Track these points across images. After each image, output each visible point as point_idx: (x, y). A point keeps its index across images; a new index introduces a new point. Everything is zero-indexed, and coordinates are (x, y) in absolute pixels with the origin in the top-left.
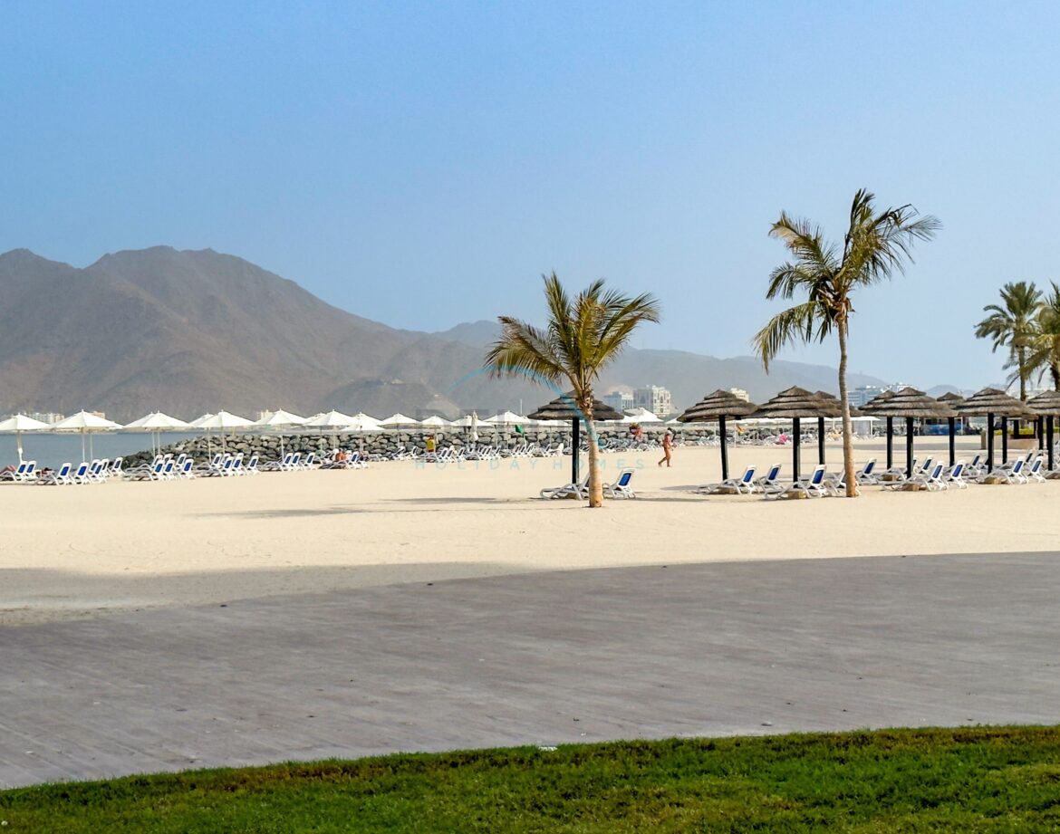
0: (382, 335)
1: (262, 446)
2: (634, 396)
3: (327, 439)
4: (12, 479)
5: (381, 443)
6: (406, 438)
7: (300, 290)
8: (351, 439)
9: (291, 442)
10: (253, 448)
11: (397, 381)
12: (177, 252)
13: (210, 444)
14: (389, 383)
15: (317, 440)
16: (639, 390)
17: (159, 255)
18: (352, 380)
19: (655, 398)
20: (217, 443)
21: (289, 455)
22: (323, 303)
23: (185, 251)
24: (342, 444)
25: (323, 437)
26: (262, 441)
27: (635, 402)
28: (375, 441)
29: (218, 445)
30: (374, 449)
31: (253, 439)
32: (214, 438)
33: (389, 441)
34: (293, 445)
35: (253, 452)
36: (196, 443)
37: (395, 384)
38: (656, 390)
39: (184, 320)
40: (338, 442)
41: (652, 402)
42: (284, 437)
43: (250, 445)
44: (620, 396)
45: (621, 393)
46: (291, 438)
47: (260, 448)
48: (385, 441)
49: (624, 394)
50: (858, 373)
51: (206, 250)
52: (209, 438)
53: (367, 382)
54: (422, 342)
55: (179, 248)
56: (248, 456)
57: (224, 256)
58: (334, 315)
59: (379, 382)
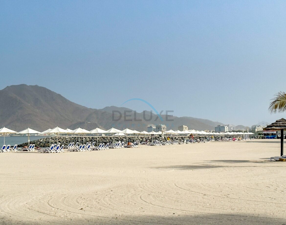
0: (85, 110)
1: (66, 140)
2: (156, 127)
3: (86, 138)
4: (27, 151)
5: (102, 140)
6: (109, 138)
7: (62, 97)
8: (93, 138)
9: (75, 139)
10: (63, 141)
11: (89, 122)
12: (28, 86)
13: (50, 139)
14: (87, 123)
15: (83, 139)
16: (158, 126)
17: (22, 86)
18: (76, 122)
19: (162, 128)
20: (53, 139)
21: (70, 143)
22: (69, 100)
23: (30, 86)
24: (90, 140)
25: (84, 138)
26: (66, 139)
27: (156, 129)
28: (100, 139)
29: (53, 140)
30: (100, 141)
31: (63, 138)
32: (52, 138)
33: (104, 139)
34: (75, 140)
35: (63, 142)
36: (46, 139)
37: (89, 123)
38: (162, 126)
39: (29, 105)
40: (89, 139)
41: (161, 129)
42: (72, 137)
43: (62, 140)
44: (152, 127)
45: (152, 126)
46: (75, 138)
47: (66, 141)
48: (103, 139)
49: (153, 127)
50: (216, 122)
51: (36, 85)
52: (50, 138)
53: (81, 123)
54: (96, 112)
55: (28, 85)
56: (62, 143)
57: (41, 87)
58: (71, 104)
59: (84, 123)
